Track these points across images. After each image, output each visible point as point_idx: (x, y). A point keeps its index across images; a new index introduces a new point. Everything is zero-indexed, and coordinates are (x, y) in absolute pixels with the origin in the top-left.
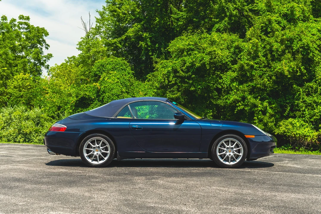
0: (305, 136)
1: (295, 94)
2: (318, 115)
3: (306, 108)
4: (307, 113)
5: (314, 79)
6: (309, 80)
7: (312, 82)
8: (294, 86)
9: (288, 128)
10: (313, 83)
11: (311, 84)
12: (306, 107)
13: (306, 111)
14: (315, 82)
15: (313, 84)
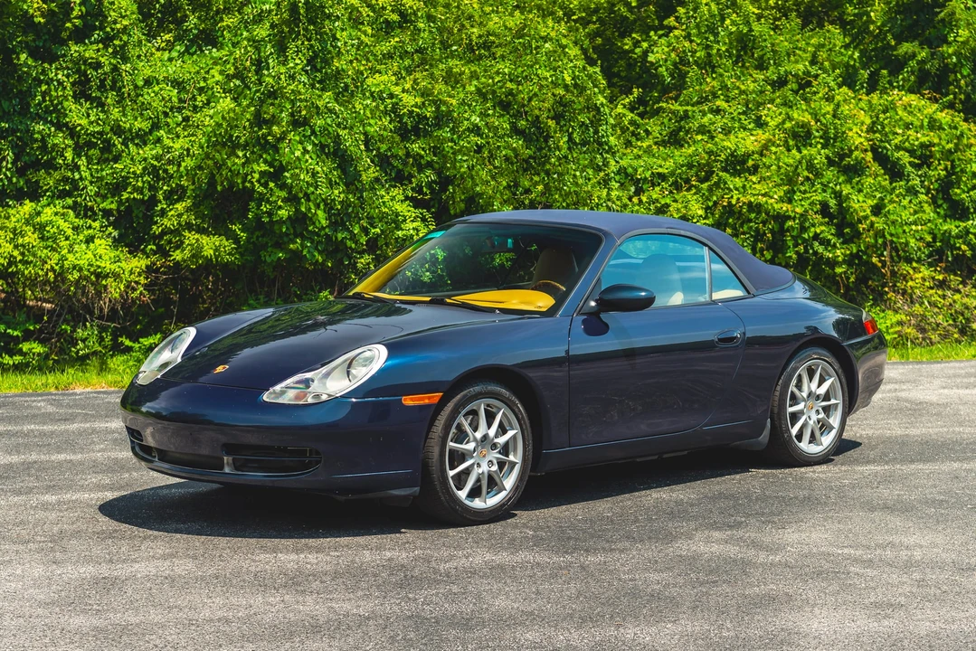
0: (98, 275)
1: (29, 94)
2: (140, 184)
3: (79, 156)
4: (86, 174)
5: (95, 28)
6: (81, 35)
7: (91, 43)
8: (23, 57)
9: (23, 246)
10: (95, 47)
11: (90, 52)
12: (78, 150)
13: (82, 168)
14: (106, 41)
15: (98, 50)
